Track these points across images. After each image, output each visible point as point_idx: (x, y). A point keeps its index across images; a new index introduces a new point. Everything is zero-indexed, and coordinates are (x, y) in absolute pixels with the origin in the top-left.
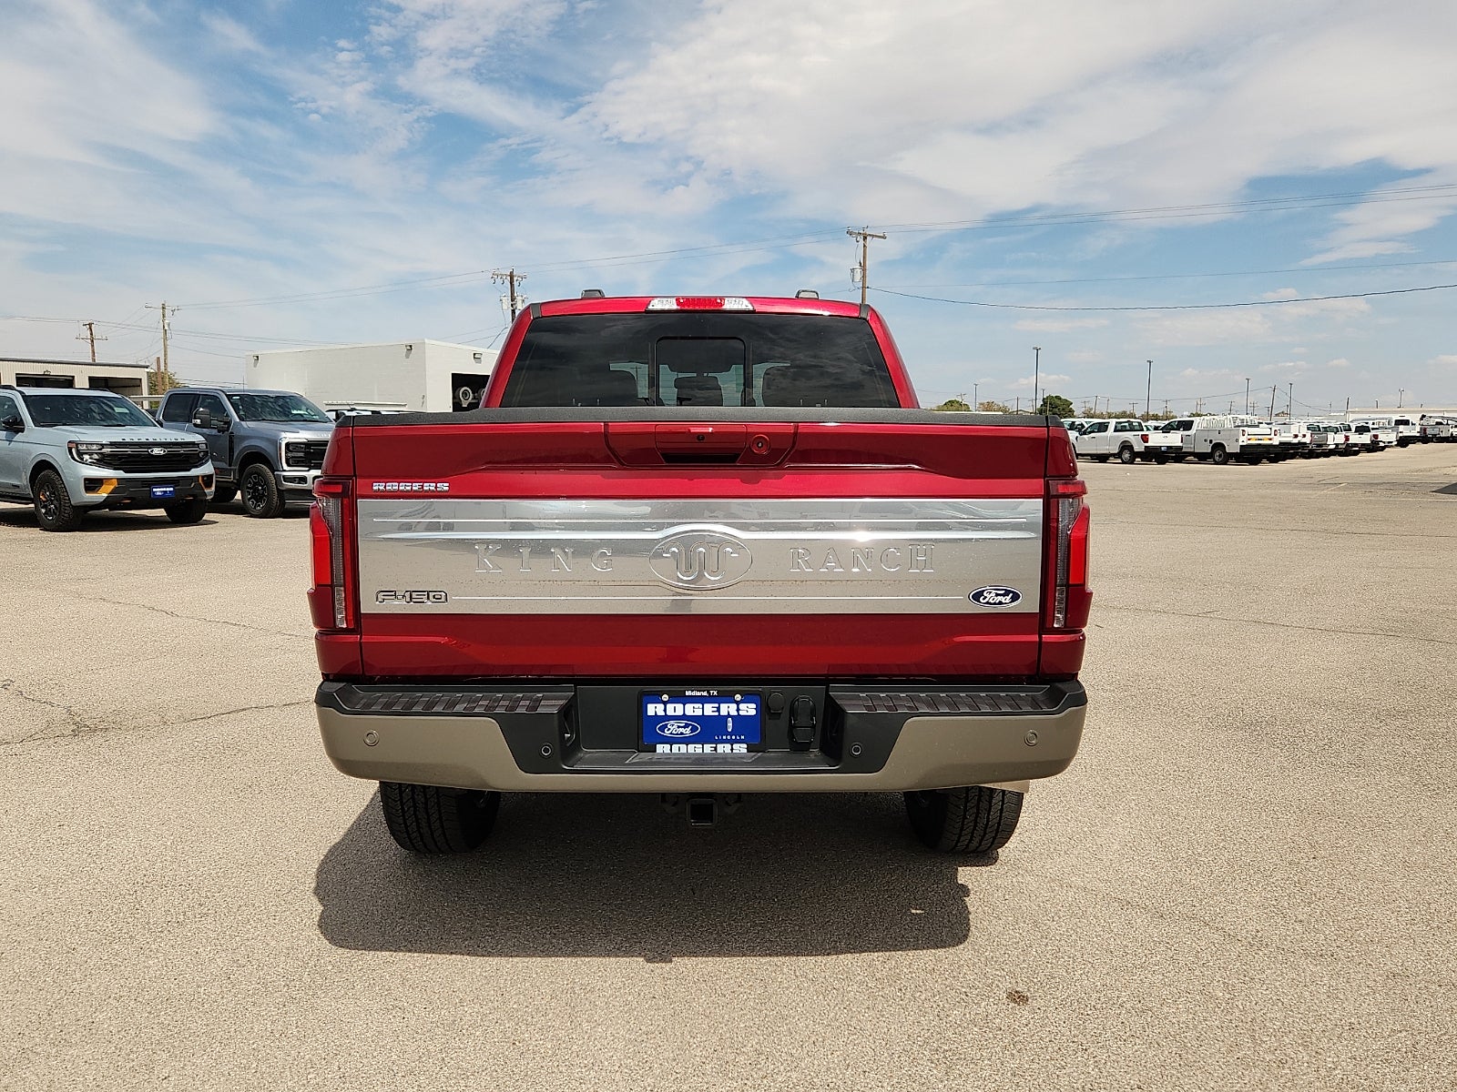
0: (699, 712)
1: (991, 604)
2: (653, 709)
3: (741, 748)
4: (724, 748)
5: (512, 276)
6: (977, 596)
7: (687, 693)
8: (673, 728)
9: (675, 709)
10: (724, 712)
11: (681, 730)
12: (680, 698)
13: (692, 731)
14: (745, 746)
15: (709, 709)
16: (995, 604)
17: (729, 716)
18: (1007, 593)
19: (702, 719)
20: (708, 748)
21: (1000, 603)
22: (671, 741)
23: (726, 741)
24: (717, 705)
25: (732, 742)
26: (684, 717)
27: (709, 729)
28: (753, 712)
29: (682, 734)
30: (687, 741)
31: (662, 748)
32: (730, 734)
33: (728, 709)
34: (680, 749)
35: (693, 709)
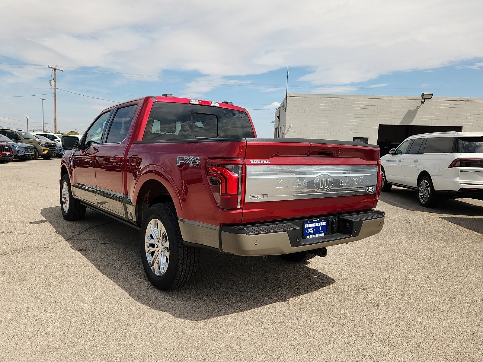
0: (315, 226)
2: (306, 226)
3: (323, 234)
4: (320, 235)
6: (368, 190)
7: (313, 220)
8: (310, 231)
9: (310, 225)
11: (311, 231)
12: (312, 222)
13: (313, 231)
15: (317, 225)
17: (321, 226)
18: (372, 189)
20: (317, 235)
22: (310, 234)
23: (320, 233)
26: (312, 227)
27: (317, 230)
28: (325, 224)
30: (312, 234)
31: (308, 237)
32: (321, 231)
33: (320, 224)
34: (311, 236)
35: (314, 225)
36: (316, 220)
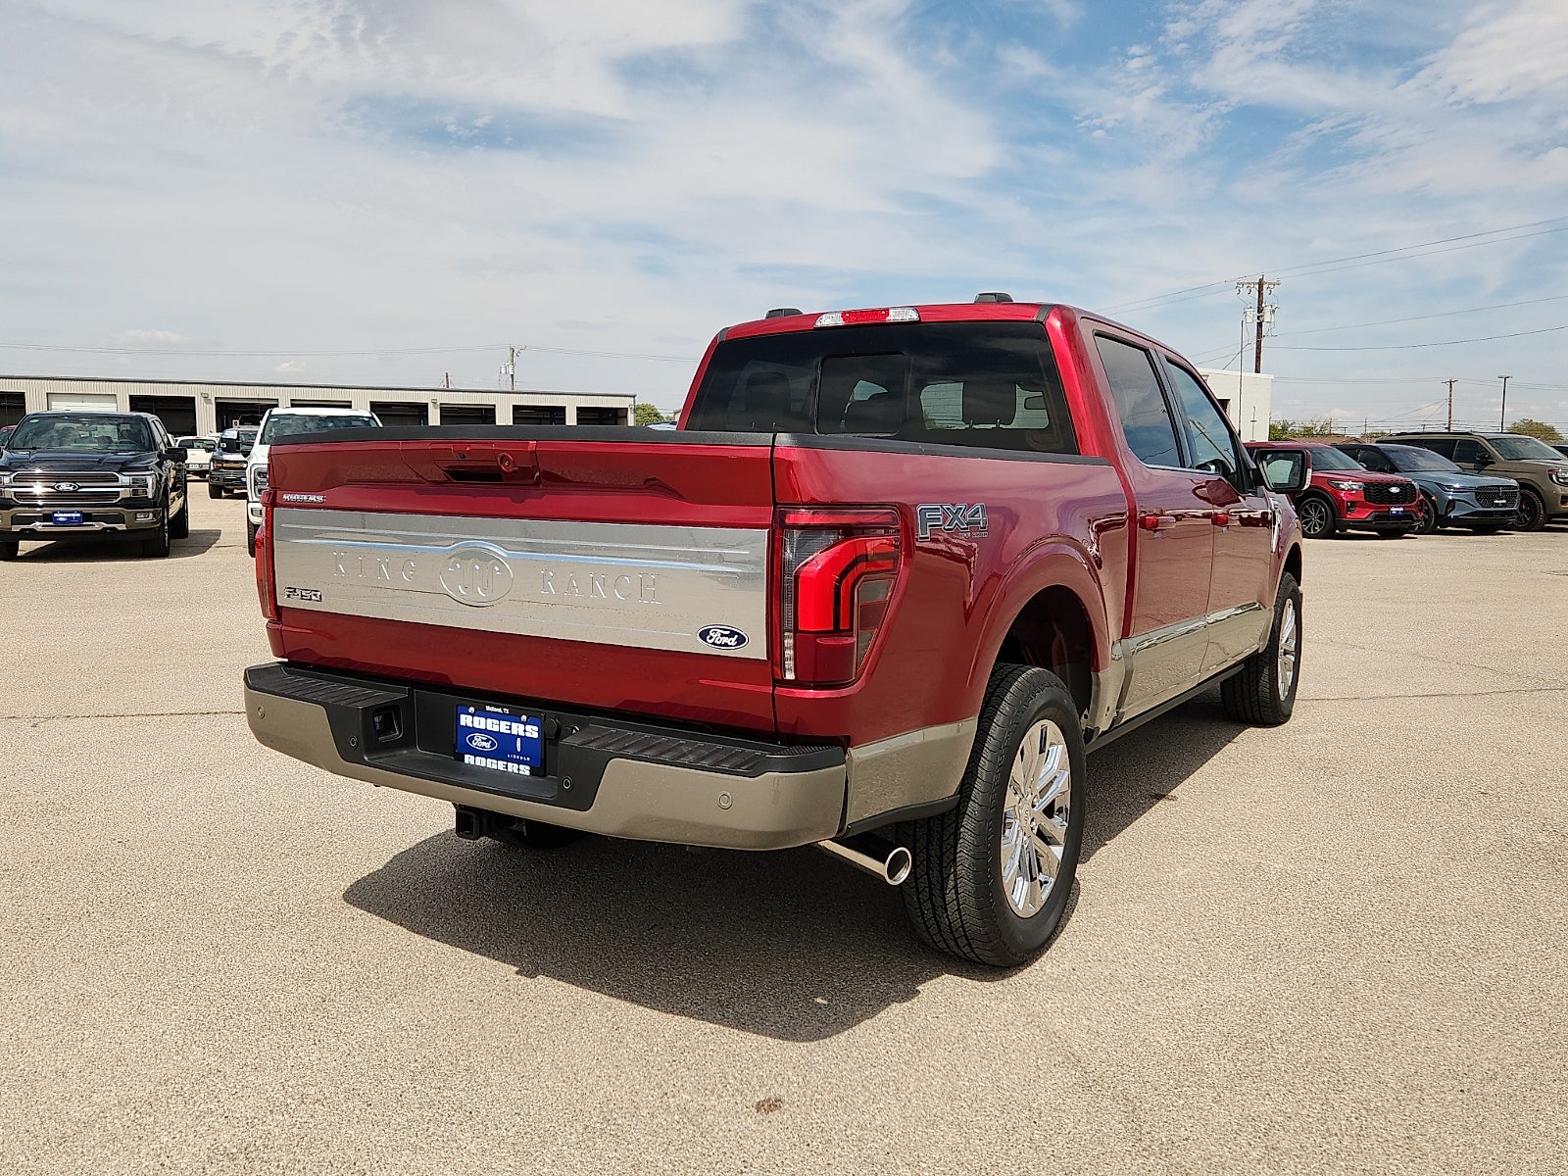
0: (496, 729)
1: (716, 644)
2: (465, 720)
3: (525, 770)
4: (513, 767)
5: (1261, 284)
6: (704, 635)
7: (488, 708)
8: (479, 742)
9: (479, 722)
10: (514, 732)
11: (484, 744)
12: (481, 712)
13: (492, 746)
14: (528, 768)
16: (721, 645)
17: (518, 736)
18: (732, 634)
19: (497, 735)
20: (501, 765)
21: (726, 645)
22: (476, 753)
23: (513, 761)
24: (509, 724)
25: (519, 762)
26: (485, 731)
27: (503, 747)
28: (536, 735)
29: (484, 747)
30: (486, 755)
31: (469, 759)
32: (517, 754)
33: (517, 729)
34: (481, 761)
35: (492, 725)
36: (500, 710)
